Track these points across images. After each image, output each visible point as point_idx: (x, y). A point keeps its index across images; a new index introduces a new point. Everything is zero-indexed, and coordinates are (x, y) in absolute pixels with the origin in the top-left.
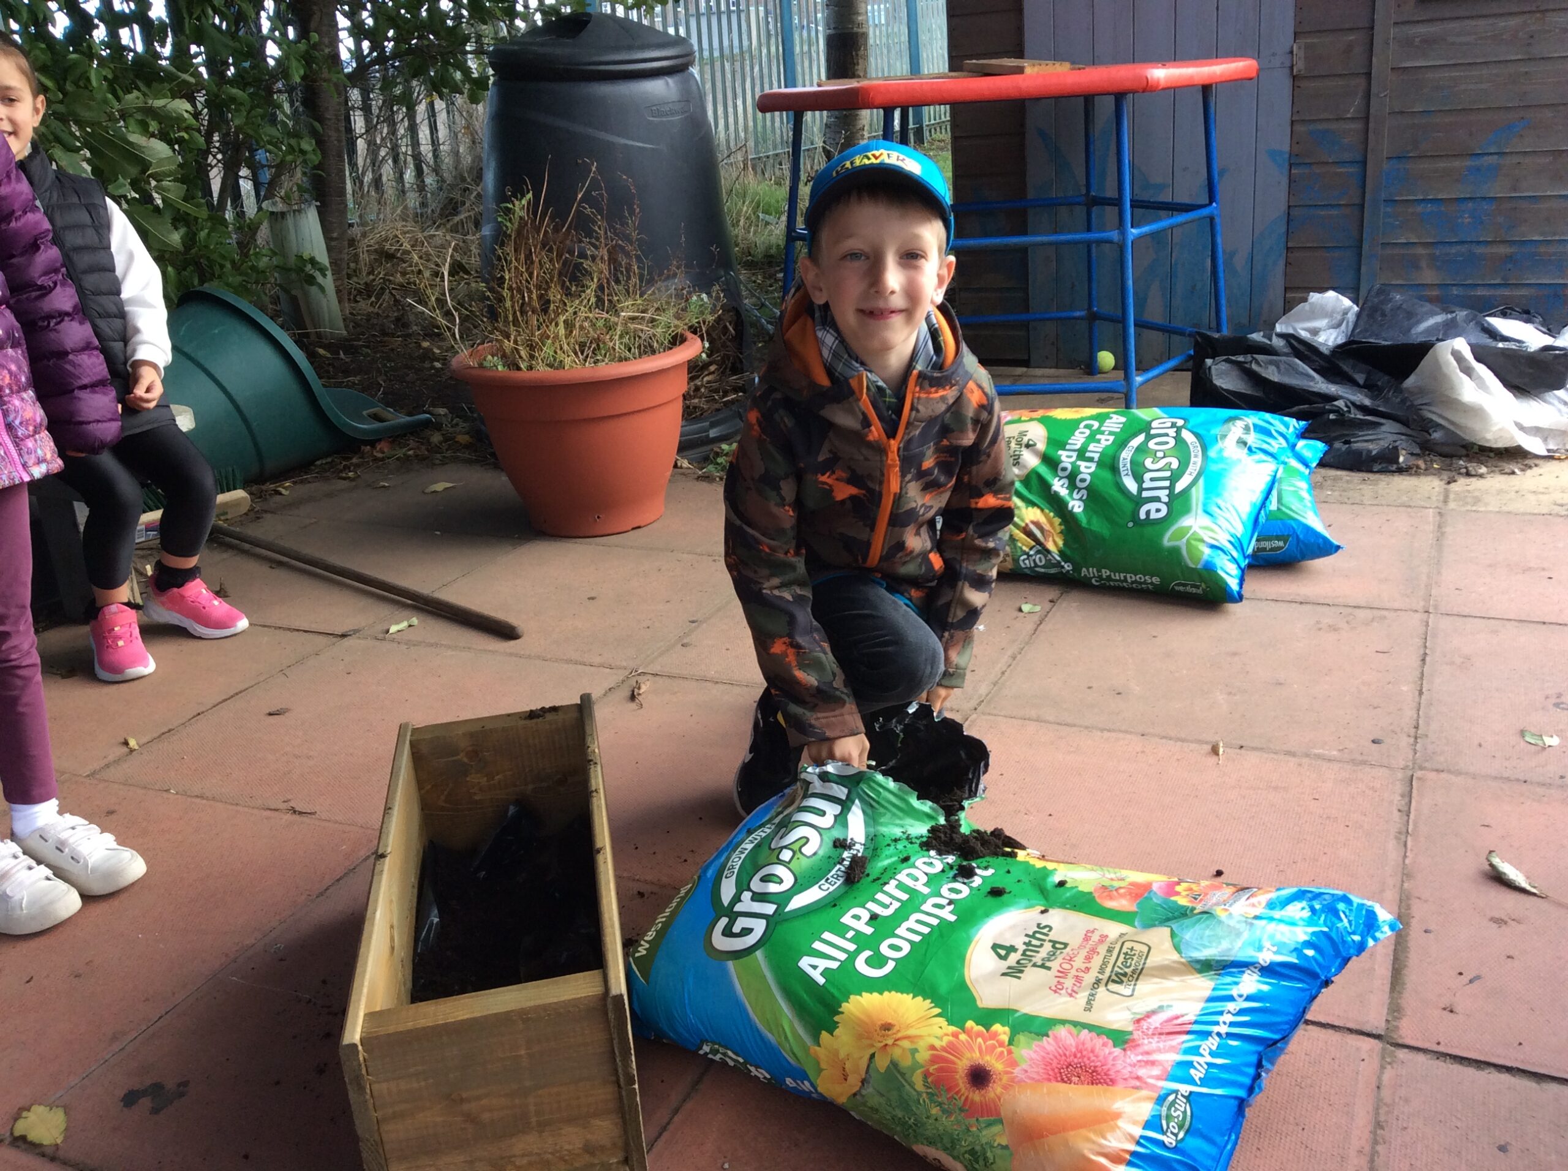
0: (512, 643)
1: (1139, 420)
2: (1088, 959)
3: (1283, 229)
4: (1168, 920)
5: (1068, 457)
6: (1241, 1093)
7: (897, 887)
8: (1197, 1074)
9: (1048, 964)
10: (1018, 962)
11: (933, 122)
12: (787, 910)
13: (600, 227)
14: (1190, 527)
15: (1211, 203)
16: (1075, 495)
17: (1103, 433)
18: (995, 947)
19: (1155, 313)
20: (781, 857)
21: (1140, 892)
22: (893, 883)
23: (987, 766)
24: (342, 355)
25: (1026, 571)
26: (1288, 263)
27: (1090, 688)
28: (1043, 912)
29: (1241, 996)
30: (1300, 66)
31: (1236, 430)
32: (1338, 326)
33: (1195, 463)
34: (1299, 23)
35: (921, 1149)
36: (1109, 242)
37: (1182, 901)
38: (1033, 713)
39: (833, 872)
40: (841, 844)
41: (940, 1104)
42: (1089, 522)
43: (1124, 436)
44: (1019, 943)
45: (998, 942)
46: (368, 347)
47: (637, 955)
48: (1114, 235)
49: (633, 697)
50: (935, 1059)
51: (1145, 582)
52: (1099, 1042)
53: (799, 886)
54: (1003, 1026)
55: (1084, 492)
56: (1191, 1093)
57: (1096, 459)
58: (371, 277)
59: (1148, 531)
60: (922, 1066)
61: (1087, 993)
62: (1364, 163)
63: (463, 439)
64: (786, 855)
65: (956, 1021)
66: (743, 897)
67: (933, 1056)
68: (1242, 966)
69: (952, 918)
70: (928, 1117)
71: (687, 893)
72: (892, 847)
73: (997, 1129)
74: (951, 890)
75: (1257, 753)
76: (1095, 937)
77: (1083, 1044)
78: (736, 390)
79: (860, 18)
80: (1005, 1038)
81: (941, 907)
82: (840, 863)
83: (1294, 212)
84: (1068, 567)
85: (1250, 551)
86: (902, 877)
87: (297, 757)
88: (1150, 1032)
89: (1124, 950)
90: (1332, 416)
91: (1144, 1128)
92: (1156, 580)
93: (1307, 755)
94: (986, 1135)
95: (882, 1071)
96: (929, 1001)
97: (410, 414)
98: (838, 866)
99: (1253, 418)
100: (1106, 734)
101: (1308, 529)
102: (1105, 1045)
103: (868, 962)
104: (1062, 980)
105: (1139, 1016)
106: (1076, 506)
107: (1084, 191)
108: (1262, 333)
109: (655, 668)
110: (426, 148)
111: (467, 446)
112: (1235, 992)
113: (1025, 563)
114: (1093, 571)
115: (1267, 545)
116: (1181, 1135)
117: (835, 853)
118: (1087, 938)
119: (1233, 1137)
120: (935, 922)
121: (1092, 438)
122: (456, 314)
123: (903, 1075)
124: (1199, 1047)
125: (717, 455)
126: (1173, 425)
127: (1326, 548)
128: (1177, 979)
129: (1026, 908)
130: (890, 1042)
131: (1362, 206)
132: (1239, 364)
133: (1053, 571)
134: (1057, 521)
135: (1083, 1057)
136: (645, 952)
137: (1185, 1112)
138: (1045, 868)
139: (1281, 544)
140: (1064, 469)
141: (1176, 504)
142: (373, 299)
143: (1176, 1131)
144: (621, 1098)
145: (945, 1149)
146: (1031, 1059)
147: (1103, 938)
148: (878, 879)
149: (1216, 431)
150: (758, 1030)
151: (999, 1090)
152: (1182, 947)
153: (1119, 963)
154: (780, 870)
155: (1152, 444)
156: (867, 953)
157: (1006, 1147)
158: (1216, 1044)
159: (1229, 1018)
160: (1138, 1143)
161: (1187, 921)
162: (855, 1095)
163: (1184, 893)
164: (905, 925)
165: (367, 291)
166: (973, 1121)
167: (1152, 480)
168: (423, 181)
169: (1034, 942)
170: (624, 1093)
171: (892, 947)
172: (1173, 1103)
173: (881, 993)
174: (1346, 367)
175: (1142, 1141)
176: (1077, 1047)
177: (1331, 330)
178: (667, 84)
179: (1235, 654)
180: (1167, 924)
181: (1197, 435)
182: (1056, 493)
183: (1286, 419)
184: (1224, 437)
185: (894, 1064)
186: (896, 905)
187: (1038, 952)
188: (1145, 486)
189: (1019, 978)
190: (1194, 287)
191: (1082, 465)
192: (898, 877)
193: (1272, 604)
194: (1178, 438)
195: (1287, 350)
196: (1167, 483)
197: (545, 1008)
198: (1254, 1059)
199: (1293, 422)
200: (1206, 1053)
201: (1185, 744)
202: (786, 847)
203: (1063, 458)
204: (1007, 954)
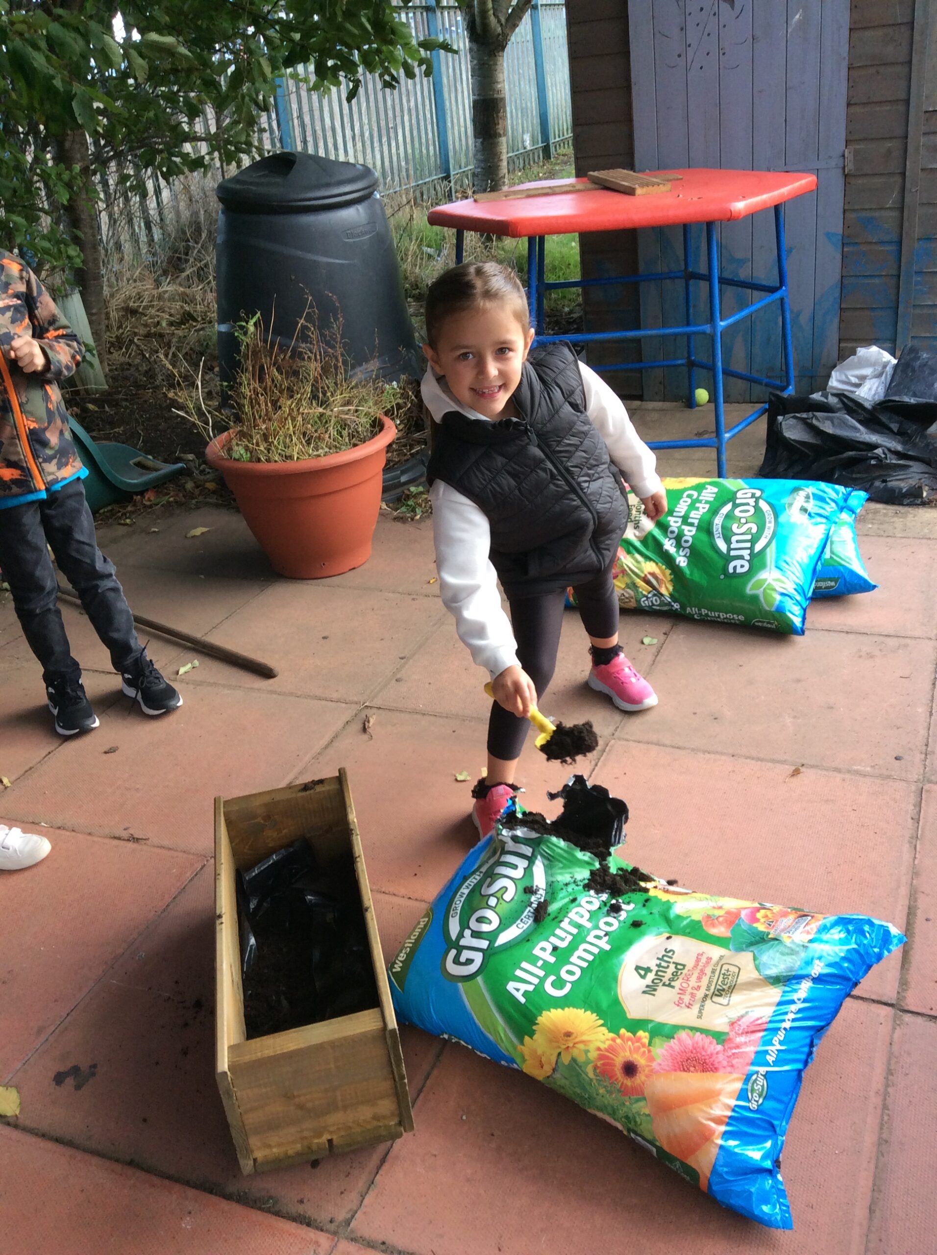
0: (271, 681)
1: (728, 490)
2: (699, 979)
3: (837, 294)
4: (752, 944)
5: (675, 522)
6: (799, 1066)
7: (569, 923)
8: (770, 1059)
9: (673, 984)
10: (653, 982)
11: (557, 139)
12: (496, 945)
13: (313, 334)
14: (766, 580)
15: (781, 286)
16: (681, 553)
17: (700, 502)
18: (637, 968)
19: (739, 365)
20: (489, 903)
21: (732, 918)
22: (567, 920)
23: (627, 818)
24: (107, 408)
25: (647, 609)
26: (841, 321)
27: (695, 714)
28: (668, 938)
29: (799, 1000)
30: (850, 167)
31: (799, 499)
32: (879, 376)
33: (769, 528)
34: (849, 132)
35: (591, 1111)
36: (704, 333)
37: (761, 927)
38: (654, 737)
39: (525, 913)
40: (530, 890)
41: (605, 1087)
42: (691, 574)
43: (717, 504)
44: (653, 964)
45: (639, 965)
46: (126, 400)
47: (394, 970)
48: (707, 328)
49: (364, 730)
50: (601, 1057)
51: (733, 619)
52: (707, 1041)
53: (503, 927)
54: (644, 1031)
55: (688, 550)
56: (767, 1072)
57: (696, 524)
58: (121, 331)
59: (735, 581)
60: (592, 1062)
61: (698, 1006)
62: (900, 243)
63: (211, 486)
64: (493, 901)
65: (613, 1029)
66: (465, 934)
67: (600, 1055)
68: (799, 978)
69: (607, 947)
70: (597, 1095)
71: (425, 926)
72: (564, 891)
73: (642, 1104)
74: (607, 923)
75: (813, 771)
76: (704, 960)
77: (697, 1043)
78: (419, 442)
79: (499, 86)
80: (646, 1041)
81: (598, 937)
82: (530, 906)
83: (846, 282)
84: (676, 606)
85: (810, 594)
86: (572, 915)
87: (127, 789)
88: (740, 1032)
89: (723, 972)
90: (873, 462)
91: (738, 1099)
92: (741, 618)
93: (849, 772)
94: (636, 1107)
95: (566, 1064)
96: (595, 1015)
97: (165, 461)
98: (529, 908)
99: (812, 487)
100: (707, 756)
101: (852, 573)
102: (711, 1043)
103: (553, 984)
104: (682, 996)
105: (733, 1020)
106: (682, 561)
107: (683, 267)
108: (820, 393)
109: (377, 702)
110: (153, 212)
111: (214, 492)
112: (795, 996)
113: (644, 603)
114: (695, 610)
115: (823, 584)
116: (761, 1101)
117: (525, 897)
118: (698, 960)
119: (794, 1096)
120: (596, 951)
121: (692, 506)
122: (209, 416)
123: (580, 1067)
124: (772, 1039)
125: (408, 497)
126: (753, 496)
127: (865, 587)
128: (759, 990)
129: (657, 935)
130: (571, 1045)
131: (899, 276)
132: (804, 421)
133: (665, 608)
134: (668, 572)
135: (697, 1053)
136: (399, 969)
137: (763, 1086)
138: (668, 901)
139: (833, 584)
140: (672, 532)
141: (756, 560)
142: (124, 350)
143: (757, 1099)
144: (396, 1087)
145: (609, 1114)
146: (663, 1056)
147: (709, 959)
148: (556, 917)
149: (785, 500)
150: (482, 1032)
151: (643, 1078)
152: (761, 967)
153: (719, 983)
154: (489, 914)
155: (737, 512)
156: (552, 978)
157: (649, 1115)
158: (783, 1036)
159: (791, 1016)
160: (733, 1110)
161: (764, 947)
162: (548, 1077)
163: (762, 920)
164: (577, 954)
165: (119, 343)
166: (627, 1098)
167: (737, 542)
168: (152, 236)
169: (664, 964)
170: (398, 1085)
171: (569, 972)
172: (756, 1080)
173: (563, 1009)
174: (884, 418)
175: (737, 1109)
176: (693, 1046)
177: (874, 380)
178: (358, 210)
179: (798, 681)
180: (752, 948)
181: (770, 504)
182: (667, 551)
183: (837, 487)
184: (791, 505)
185: (574, 1060)
186: (570, 938)
187: (665, 972)
188: (732, 546)
189: (654, 995)
190: (769, 339)
191: (686, 528)
192: (570, 915)
193: (826, 633)
194: (756, 507)
195: (840, 406)
196: (748, 545)
197: (345, 1039)
198: (808, 1041)
199: (841, 489)
200: (777, 1043)
201: (764, 763)
202: (492, 895)
203: (672, 523)
204: (646, 974)
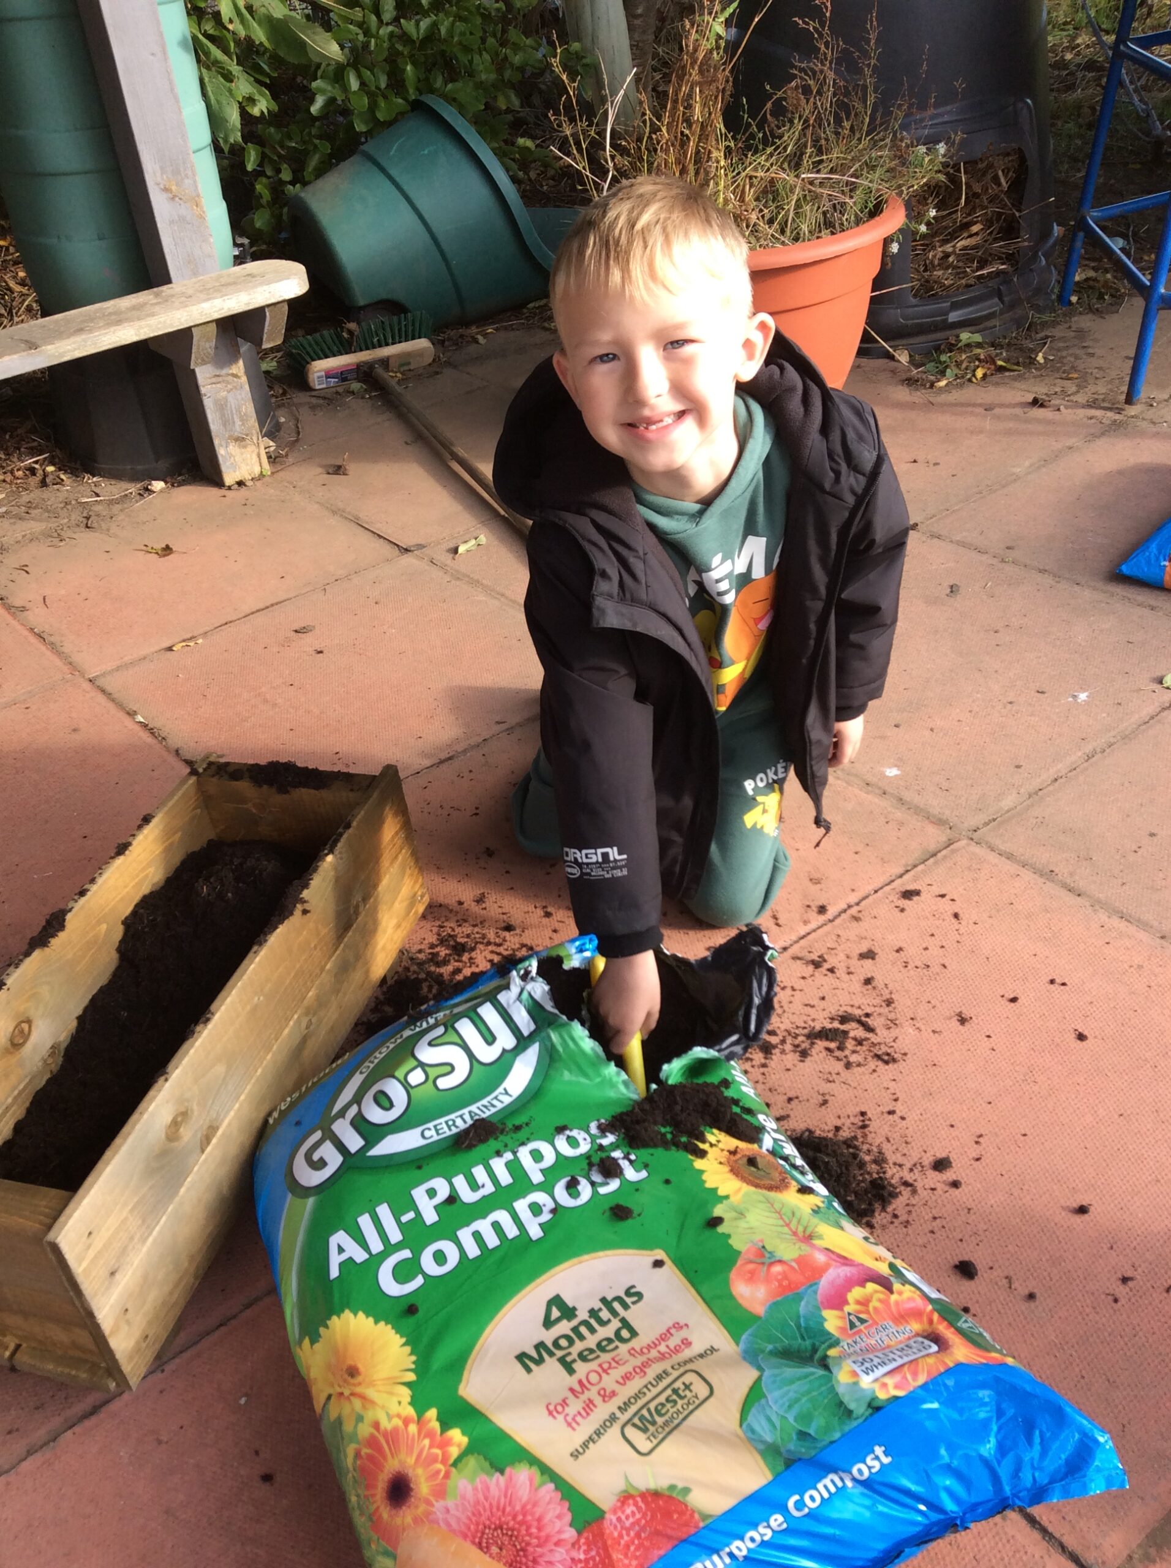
2: (627, 1377)
4: (779, 1353)
7: (508, 1164)
9: (578, 1364)
10: (554, 1341)
12: (372, 1152)
18: (556, 1301)
20: (409, 1076)
21: (801, 1277)
22: (508, 1155)
28: (658, 1264)
29: (798, 1509)
37: (832, 1322)
44: (585, 1305)
45: (564, 1296)
47: (269, 1120)
50: (372, 1442)
52: (556, 1508)
54: (464, 1433)
60: (358, 1442)
61: (589, 1431)
64: (417, 1076)
65: (419, 1403)
66: (348, 1113)
67: (372, 1436)
69: (533, 1236)
71: (336, 1068)
74: (571, 1188)
76: (673, 1342)
77: (535, 1504)
80: (454, 1452)
81: (538, 1211)
86: (525, 1151)
94: (381, 1560)
95: (333, 1418)
96: (414, 1358)
102: (560, 1516)
103: (397, 1267)
104: (571, 1399)
105: (633, 1492)
118: (664, 1337)
122: (610, 165)
123: (343, 1438)
129: (642, 1250)
130: (347, 1392)
135: (523, 1522)
138: (715, 1190)
146: (463, 1497)
147: (687, 1343)
151: (409, 1519)
153: (653, 1405)
154: (397, 1093)
156: (406, 1254)
159: (762, 1534)
161: (794, 1372)
163: (851, 1308)
164: (477, 1224)
166: (376, 1537)
169: (605, 1314)
171: (440, 1257)
173: (376, 1322)
176: (524, 1507)
180: (770, 1363)
185: (339, 1421)
186: (489, 1188)
187: (592, 1332)
192: (521, 1148)
202: (421, 1066)
204: (558, 1320)
